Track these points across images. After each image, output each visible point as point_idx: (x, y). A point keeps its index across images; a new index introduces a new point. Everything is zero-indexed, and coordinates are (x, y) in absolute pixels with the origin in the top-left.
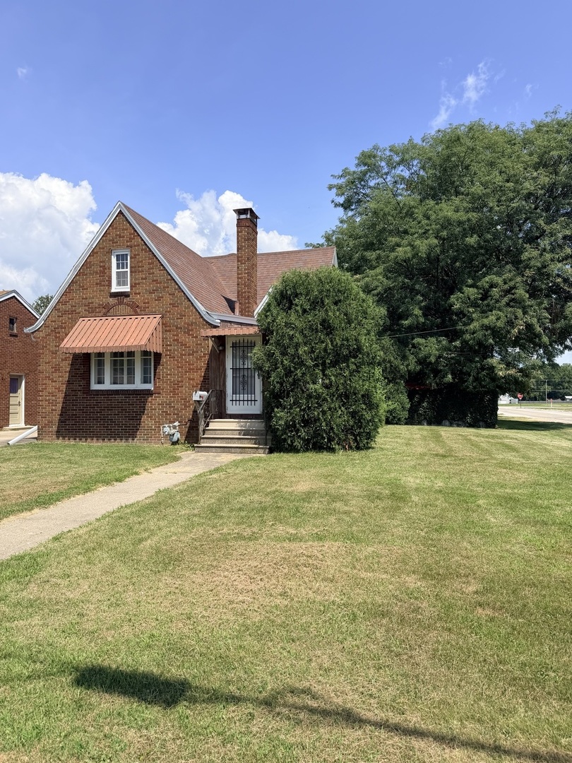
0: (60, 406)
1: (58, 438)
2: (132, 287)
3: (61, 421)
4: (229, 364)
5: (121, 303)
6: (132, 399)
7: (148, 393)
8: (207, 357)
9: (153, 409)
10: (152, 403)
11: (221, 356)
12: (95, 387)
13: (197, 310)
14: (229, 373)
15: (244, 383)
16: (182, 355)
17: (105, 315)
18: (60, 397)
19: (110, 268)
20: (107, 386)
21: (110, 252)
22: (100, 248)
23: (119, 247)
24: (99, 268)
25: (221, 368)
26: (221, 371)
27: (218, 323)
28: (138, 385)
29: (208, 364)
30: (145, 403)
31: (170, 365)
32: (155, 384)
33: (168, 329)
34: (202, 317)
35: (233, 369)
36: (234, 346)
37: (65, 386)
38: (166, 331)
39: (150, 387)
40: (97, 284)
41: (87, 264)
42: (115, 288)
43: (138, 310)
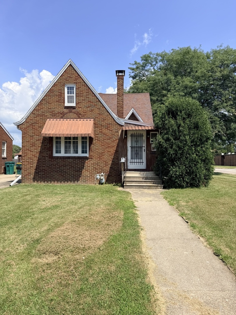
0: (35, 165)
1: (34, 181)
2: (77, 104)
3: (36, 173)
4: (129, 144)
5: (71, 112)
6: (77, 161)
7: (86, 158)
8: (117, 141)
9: (89, 167)
10: (88, 163)
11: (125, 140)
12: (55, 155)
13: (112, 117)
14: (129, 149)
15: (137, 154)
16: (104, 139)
17: (62, 118)
18: (35, 160)
19: (64, 94)
20: (62, 154)
21: (64, 85)
22: (58, 83)
23: (70, 83)
24: (58, 93)
25: (125, 146)
26: (125, 148)
27: (123, 124)
28: (80, 154)
29: (118, 144)
30: (84, 163)
31: (98, 144)
32: (90, 154)
33: (97, 126)
34: (115, 121)
35: (131, 147)
36: (132, 136)
37: (38, 154)
38: (96, 127)
39: (87, 155)
40: (57, 101)
41: (51, 91)
42: (67, 104)
43: (81, 116)
